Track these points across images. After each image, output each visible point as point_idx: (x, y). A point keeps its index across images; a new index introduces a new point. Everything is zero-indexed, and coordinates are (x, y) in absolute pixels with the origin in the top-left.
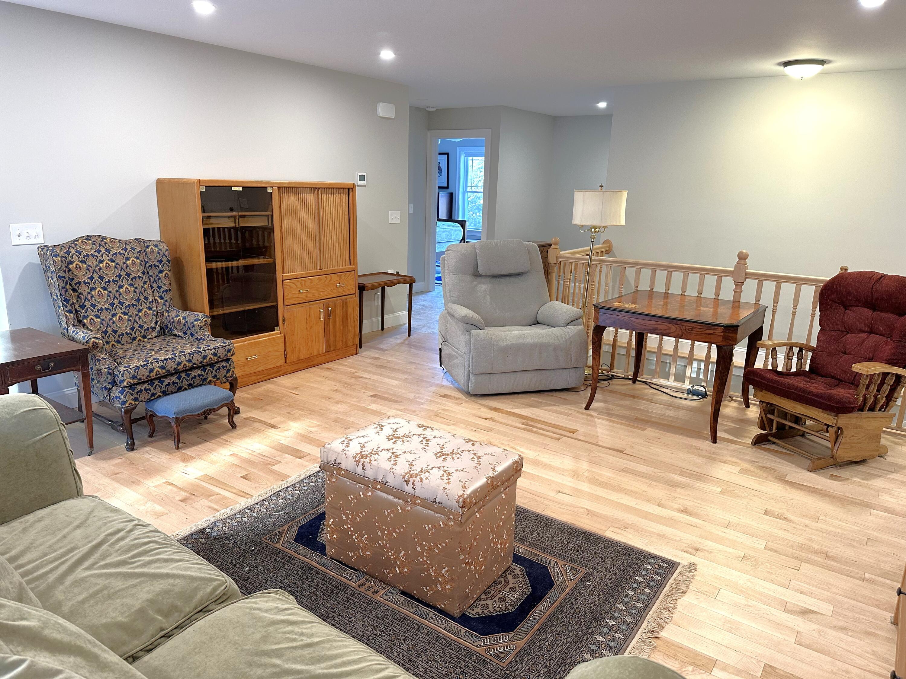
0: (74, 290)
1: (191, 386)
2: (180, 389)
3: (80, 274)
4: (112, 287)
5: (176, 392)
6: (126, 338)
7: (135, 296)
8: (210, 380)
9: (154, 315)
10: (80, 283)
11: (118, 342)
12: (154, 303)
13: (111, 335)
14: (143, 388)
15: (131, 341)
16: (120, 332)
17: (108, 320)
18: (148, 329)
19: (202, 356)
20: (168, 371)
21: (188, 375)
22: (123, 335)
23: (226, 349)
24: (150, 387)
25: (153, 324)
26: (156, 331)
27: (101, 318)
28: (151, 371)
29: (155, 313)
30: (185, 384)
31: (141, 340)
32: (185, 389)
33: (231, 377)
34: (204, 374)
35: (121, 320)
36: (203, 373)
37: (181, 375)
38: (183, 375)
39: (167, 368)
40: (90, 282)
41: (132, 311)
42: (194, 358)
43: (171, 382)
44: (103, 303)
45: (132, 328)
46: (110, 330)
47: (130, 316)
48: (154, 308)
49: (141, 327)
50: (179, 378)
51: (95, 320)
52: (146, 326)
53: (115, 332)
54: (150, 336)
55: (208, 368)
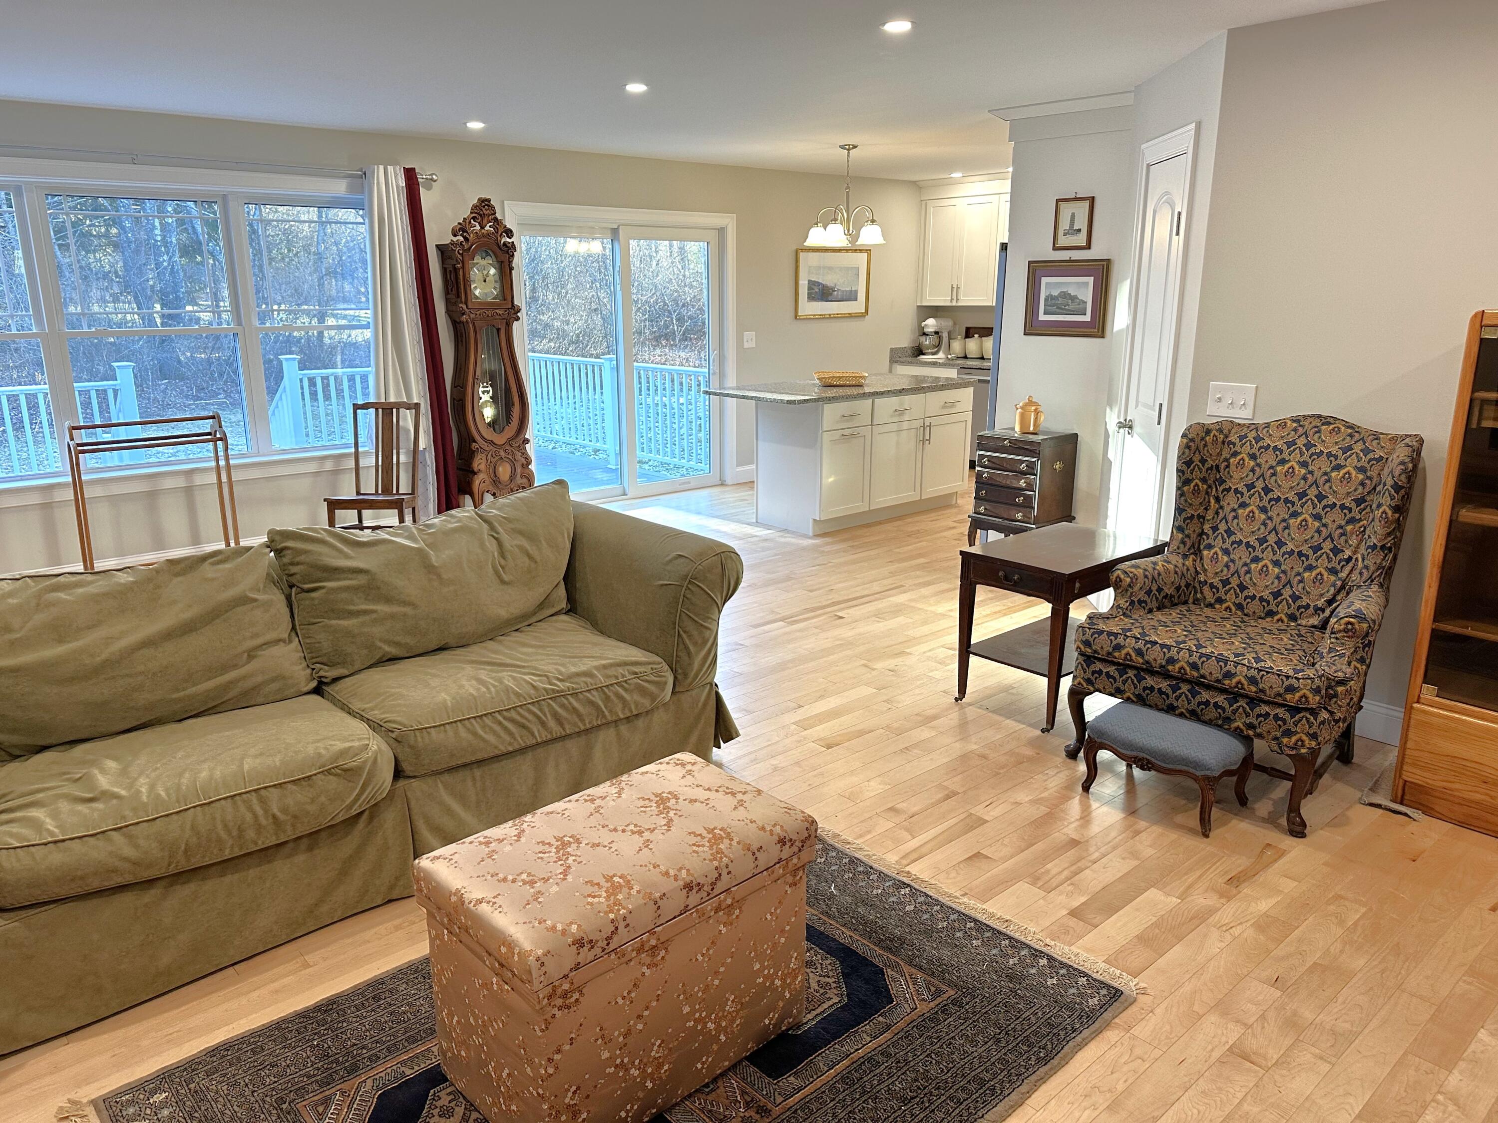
0: (1217, 500)
1: (1194, 716)
2: (1170, 709)
3: (1236, 475)
4: (1279, 512)
5: (1161, 710)
6: (1254, 607)
7: (1315, 539)
8: (1238, 727)
9: (1334, 585)
10: (1228, 490)
11: (1239, 606)
12: (1351, 564)
13: (1232, 591)
14: (1105, 671)
15: (1263, 615)
16: (1251, 591)
17: (1241, 563)
18: (1307, 606)
19: (1225, 669)
20: (1148, 662)
21: (1194, 694)
22: (1253, 597)
23: (1286, 683)
24: (1116, 675)
25: (1320, 603)
26: (1322, 616)
27: (1232, 556)
28: (1118, 647)
29: (1339, 583)
30: (1182, 704)
31: (1283, 621)
32: (1181, 715)
33: (1293, 748)
34: (1229, 710)
35: (1264, 571)
36: (1226, 705)
37: (1181, 685)
38: (1185, 688)
39: (1146, 658)
40: (1245, 492)
41: (1293, 565)
42: (1205, 665)
43: (1157, 687)
44: (1246, 531)
45: (1277, 594)
46: (1234, 582)
47: (1284, 572)
48: (1343, 575)
49: (1295, 598)
50: (1175, 688)
51: (1220, 556)
52: (1305, 600)
53: (1242, 587)
54: (1304, 622)
55: (1242, 702)
